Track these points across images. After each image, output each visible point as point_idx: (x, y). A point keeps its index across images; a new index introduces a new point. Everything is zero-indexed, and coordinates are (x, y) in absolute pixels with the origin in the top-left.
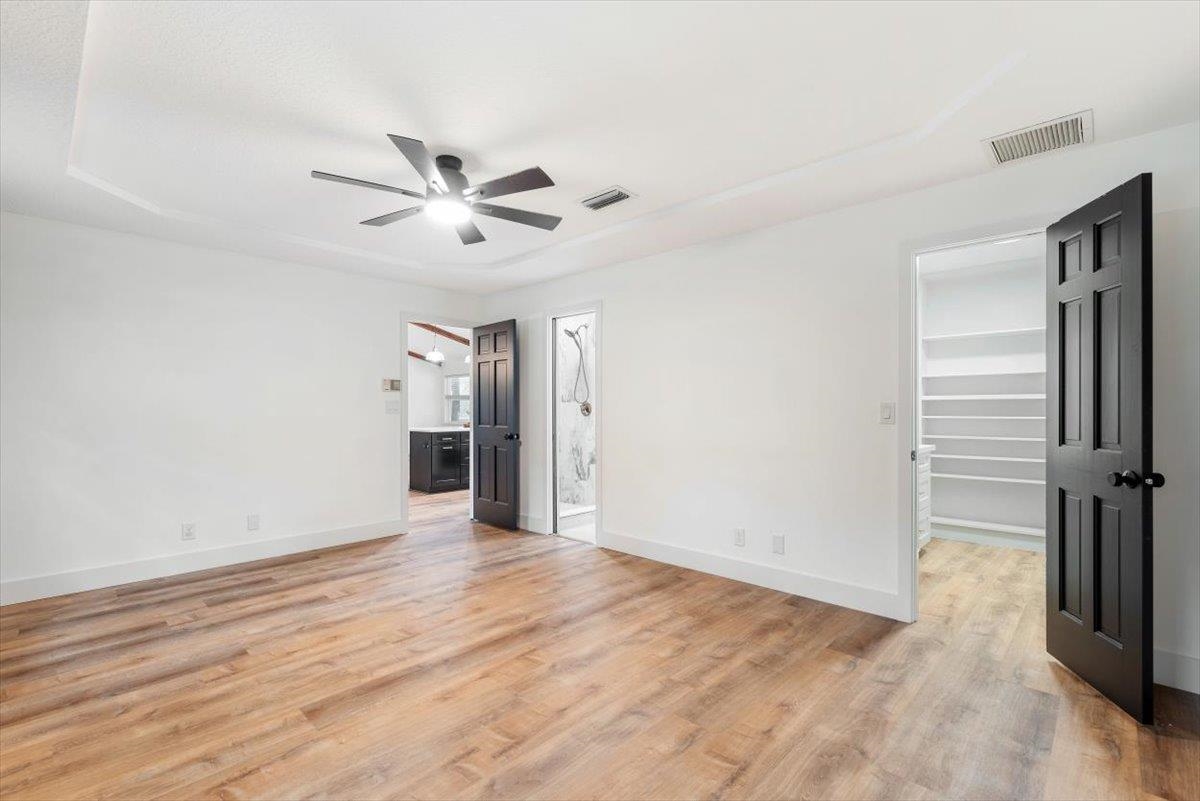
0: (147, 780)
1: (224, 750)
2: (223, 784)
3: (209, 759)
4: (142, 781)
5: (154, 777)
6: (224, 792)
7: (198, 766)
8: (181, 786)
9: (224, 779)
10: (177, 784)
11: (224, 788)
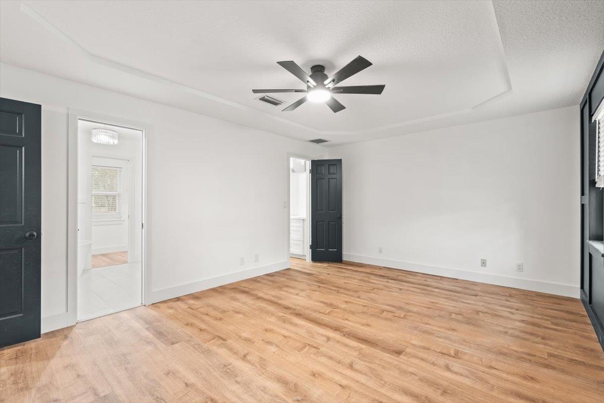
0: (472, 379)
1: (440, 367)
2: (453, 357)
3: (447, 368)
4: (475, 380)
5: (470, 378)
6: (455, 355)
7: (454, 369)
8: (465, 367)
9: (451, 358)
10: (466, 369)
11: (453, 355)
